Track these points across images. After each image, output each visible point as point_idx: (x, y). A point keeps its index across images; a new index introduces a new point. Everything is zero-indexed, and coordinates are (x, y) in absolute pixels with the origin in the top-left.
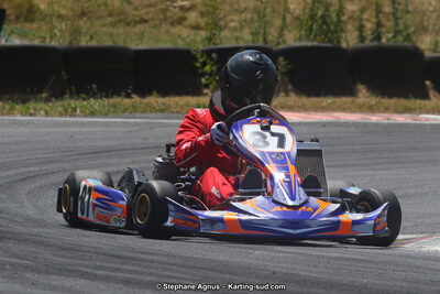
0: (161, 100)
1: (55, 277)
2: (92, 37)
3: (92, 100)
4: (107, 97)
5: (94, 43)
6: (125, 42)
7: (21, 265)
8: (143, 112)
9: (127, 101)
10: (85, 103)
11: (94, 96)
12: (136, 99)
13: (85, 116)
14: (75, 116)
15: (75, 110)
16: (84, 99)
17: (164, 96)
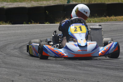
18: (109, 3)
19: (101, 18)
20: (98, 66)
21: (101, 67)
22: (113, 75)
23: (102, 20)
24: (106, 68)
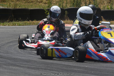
0: (36, 22)
1: (10, 66)
2: (20, 6)
3: (20, 22)
4: (23, 21)
5: (20, 8)
6: (28, 7)
7: (2, 64)
8: (32, 24)
9: (28, 22)
11: (20, 21)
12: (31, 21)
13: (18, 26)
14: (16, 26)
15: (15, 24)
16: (18, 22)
17: (37, 21)
18: (32, 9)
19: (25, 22)
20: (21, 65)
21: (24, 66)
22: (34, 74)
23: (25, 23)
24: (28, 68)
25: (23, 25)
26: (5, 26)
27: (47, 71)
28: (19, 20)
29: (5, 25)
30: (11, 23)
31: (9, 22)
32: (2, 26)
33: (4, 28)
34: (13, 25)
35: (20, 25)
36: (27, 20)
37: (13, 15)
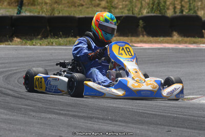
1: (43, 114)
2: (60, 12)
3: (60, 39)
4: (66, 37)
5: (61, 15)
6: (74, 14)
10: (57, 40)
11: (61, 37)
13: (57, 46)
14: (53, 46)
15: (53, 43)
16: (57, 39)
25: (66, 45)
26: (34, 45)
27: (107, 122)
28: (59, 36)
29: (34, 43)
30: (45, 41)
31: (41, 39)
32: (29, 46)
33: (33, 49)
34: (49, 44)
35: (60, 45)
36: (72, 37)
37: (48, 27)
